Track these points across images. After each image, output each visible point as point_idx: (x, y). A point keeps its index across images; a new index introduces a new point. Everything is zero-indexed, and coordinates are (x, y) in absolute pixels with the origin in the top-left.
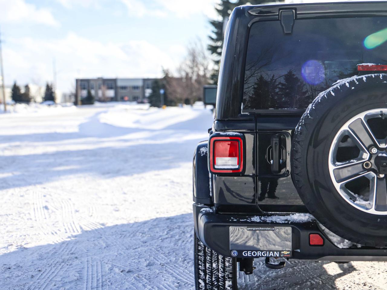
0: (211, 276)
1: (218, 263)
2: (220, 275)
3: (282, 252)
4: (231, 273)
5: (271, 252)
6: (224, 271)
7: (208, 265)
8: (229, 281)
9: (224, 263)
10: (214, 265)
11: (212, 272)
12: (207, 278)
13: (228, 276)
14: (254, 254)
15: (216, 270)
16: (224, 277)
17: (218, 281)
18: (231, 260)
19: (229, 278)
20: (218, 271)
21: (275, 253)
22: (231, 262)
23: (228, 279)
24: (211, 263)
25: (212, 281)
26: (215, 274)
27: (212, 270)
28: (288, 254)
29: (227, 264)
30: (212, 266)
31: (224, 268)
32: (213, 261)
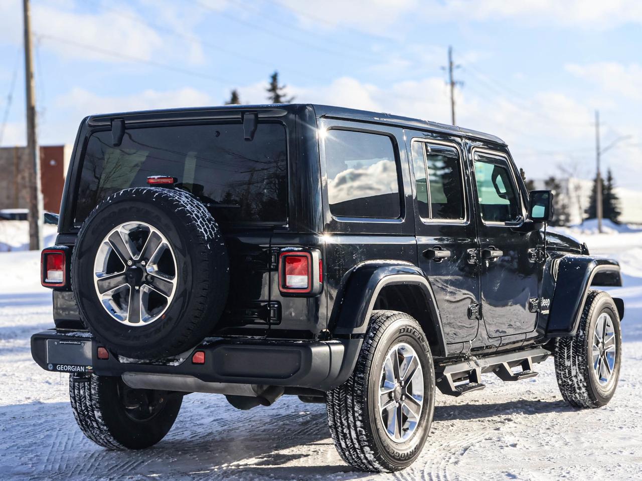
0: (80, 403)
1: (85, 389)
2: (88, 404)
3: (87, 367)
4: (98, 402)
5: (78, 367)
6: (91, 400)
7: (76, 392)
8: (98, 411)
9: (90, 389)
10: (82, 392)
11: (80, 400)
12: (77, 407)
13: (95, 405)
14: (66, 368)
15: (83, 398)
16: (91, 406)
17: (88, 411)
18: (97, 387)
19: (97, 407)
20: (85, 399)
21: (81, 367)
22: (97, 390)
23: (96, 409)
24: (79, 389)
25: (82, 411)
26: (83, 402)
27: (80, 397)
28: (91, 370)
29: (93, 392)
30: (79, 393)
31: (90, 395)
32: (81, 388)
